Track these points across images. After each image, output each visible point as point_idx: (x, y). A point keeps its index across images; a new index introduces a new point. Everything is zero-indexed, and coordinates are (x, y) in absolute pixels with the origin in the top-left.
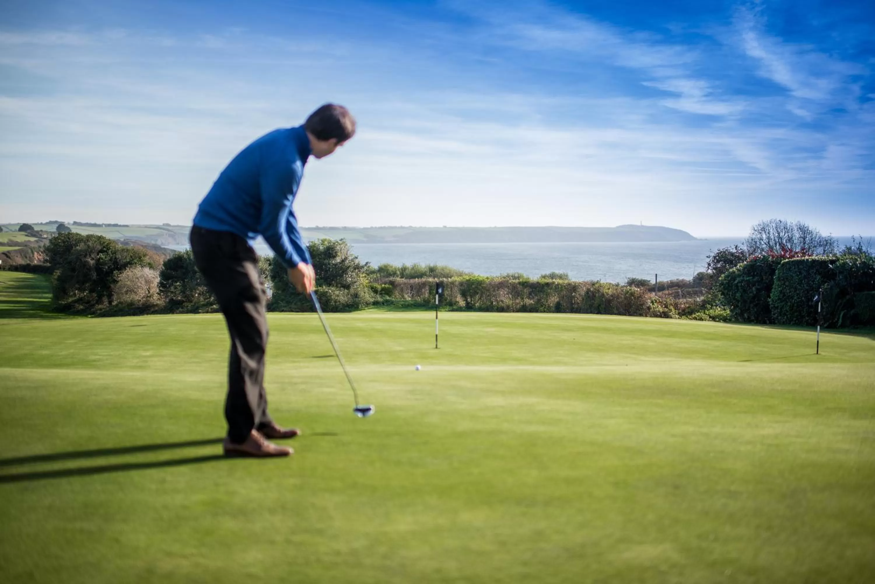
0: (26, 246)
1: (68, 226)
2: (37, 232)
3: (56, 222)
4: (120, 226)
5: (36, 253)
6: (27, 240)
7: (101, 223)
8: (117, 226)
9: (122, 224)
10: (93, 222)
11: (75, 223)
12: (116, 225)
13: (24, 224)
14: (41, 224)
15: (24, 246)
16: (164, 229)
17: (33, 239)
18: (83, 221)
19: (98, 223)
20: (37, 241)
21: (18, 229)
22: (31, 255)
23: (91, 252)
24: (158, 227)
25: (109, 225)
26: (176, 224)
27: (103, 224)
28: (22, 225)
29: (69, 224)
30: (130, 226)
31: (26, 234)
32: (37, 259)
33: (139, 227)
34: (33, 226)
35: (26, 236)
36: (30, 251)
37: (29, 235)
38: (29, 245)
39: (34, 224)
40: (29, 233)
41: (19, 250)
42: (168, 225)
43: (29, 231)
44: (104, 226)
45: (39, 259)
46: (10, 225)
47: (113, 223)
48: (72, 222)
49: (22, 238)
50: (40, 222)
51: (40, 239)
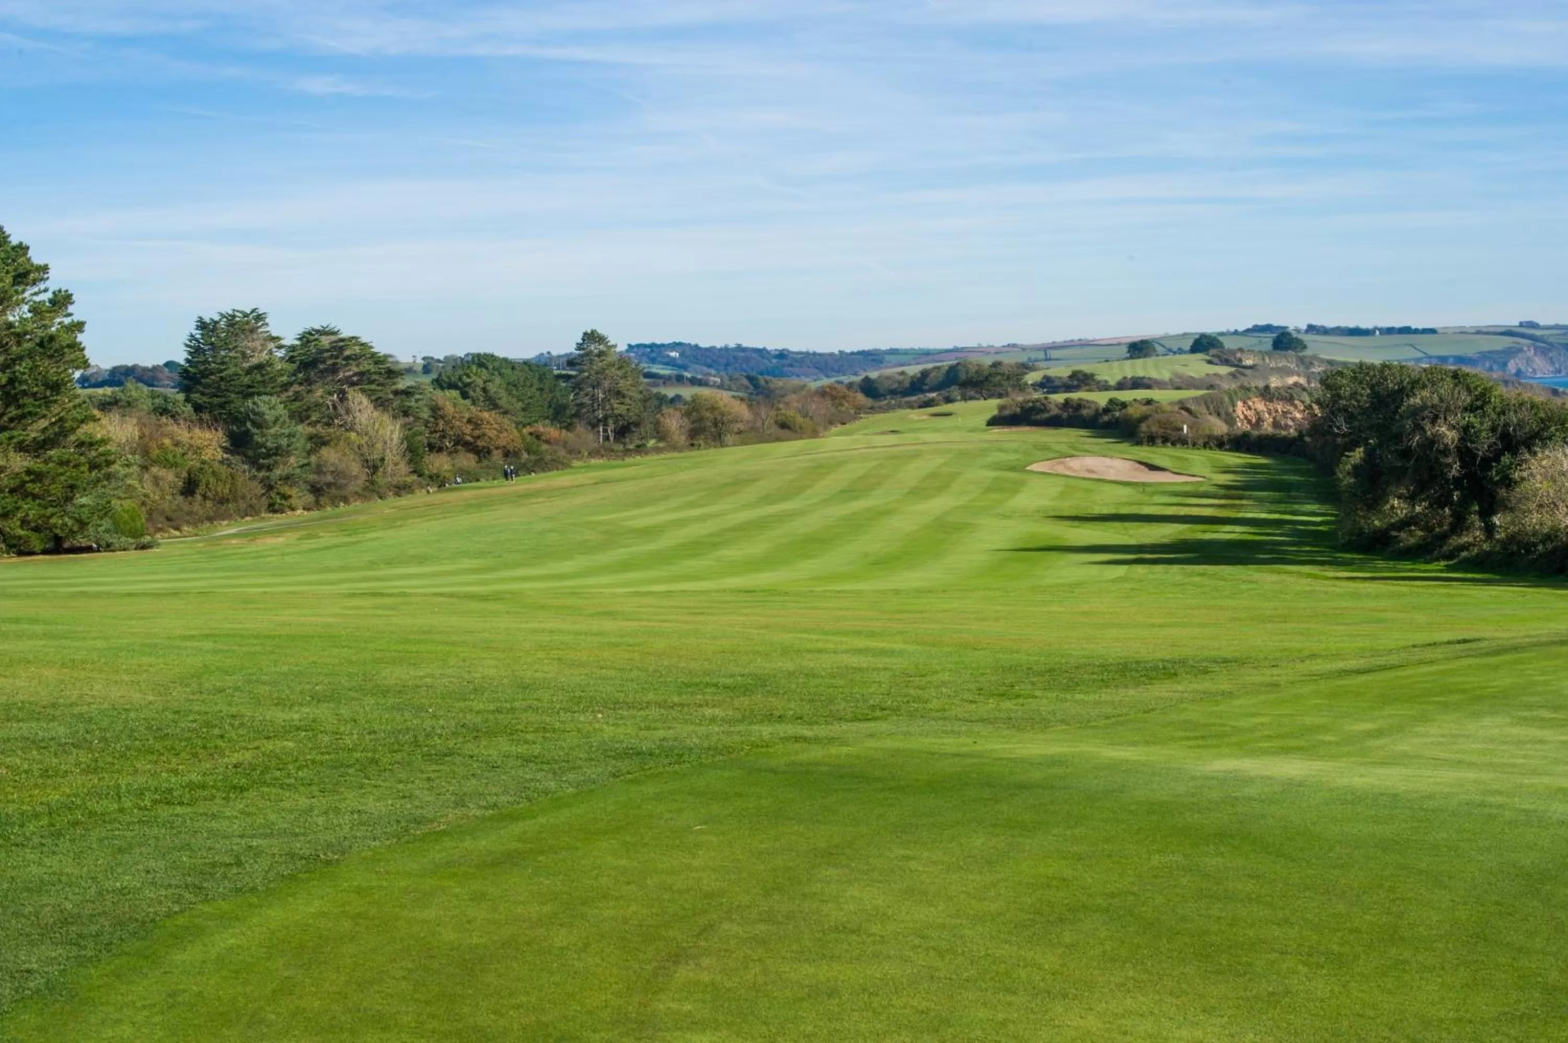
0: (1211, 387)
1: (1300, 336)
2: (1233, 352)
3: (1268, 328)
4: (1416, 331)
5: (1240, 404)
6: (1211, 372)
7: (1370, 326)
8: (1409, 333)
9: (1420, 327)
10: (1352, 325)
11: (1311, 328)
12: (1406, 330)
13: (1203, 336)
14: (1236, 333)
15: (1208, 389)
16: (1522, 336)
17: (1224, 370)
18: (1330, 324)
19: (1363, 326)
20: (1233, 375)
21: (1188, 348)
22: (1231, 410)
23: (1448, 409)
24: (1509, 333)
25: (1390, 331)
26: (1552, 322)
27: (1376, 328)
28: (1197, 336)
29: (1298, 331)
30: (1439, 331)
31: (1208, 358)
32: (1242, 417)
33: (1463, 332)
34: (1220, 338)
35: (1210, 362)
36: (1226, 399)
37: (1216, 360)
38: (1219, 386)
39: (1222, 334)
40: (1213, 356)
41: (1202, 396)
42: (1533, 325)
43: (1213, 351)
44: (1378, 332)
45: (1246, 417)
46: (1167, 337)
47: (1398, 325)
48: (1305, 327)
49: (1197, 367)
50: (1232, 330)
51: (1241, 370)
